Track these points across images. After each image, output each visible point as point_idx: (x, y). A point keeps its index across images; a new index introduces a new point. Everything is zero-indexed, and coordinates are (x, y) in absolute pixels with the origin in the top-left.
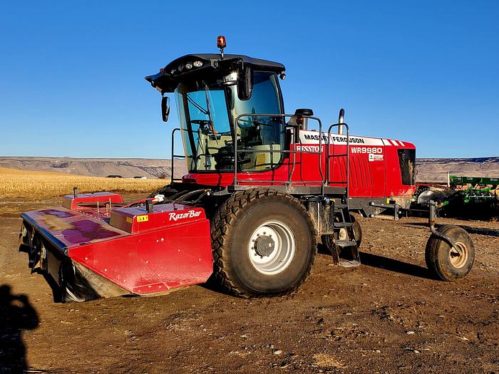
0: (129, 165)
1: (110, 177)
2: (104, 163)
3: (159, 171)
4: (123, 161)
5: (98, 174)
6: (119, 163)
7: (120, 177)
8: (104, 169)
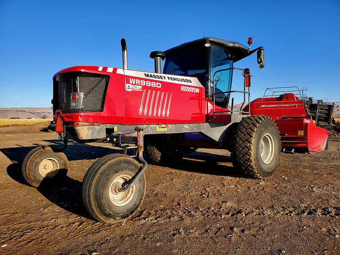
0: (24, 111)
1: (12, 118)
2: (8, 111)
3: (42, 115)
4: (20, 109)
5: (4, 117)
6: (17, 111)
7: (18, 118)
8: (8, 114)
